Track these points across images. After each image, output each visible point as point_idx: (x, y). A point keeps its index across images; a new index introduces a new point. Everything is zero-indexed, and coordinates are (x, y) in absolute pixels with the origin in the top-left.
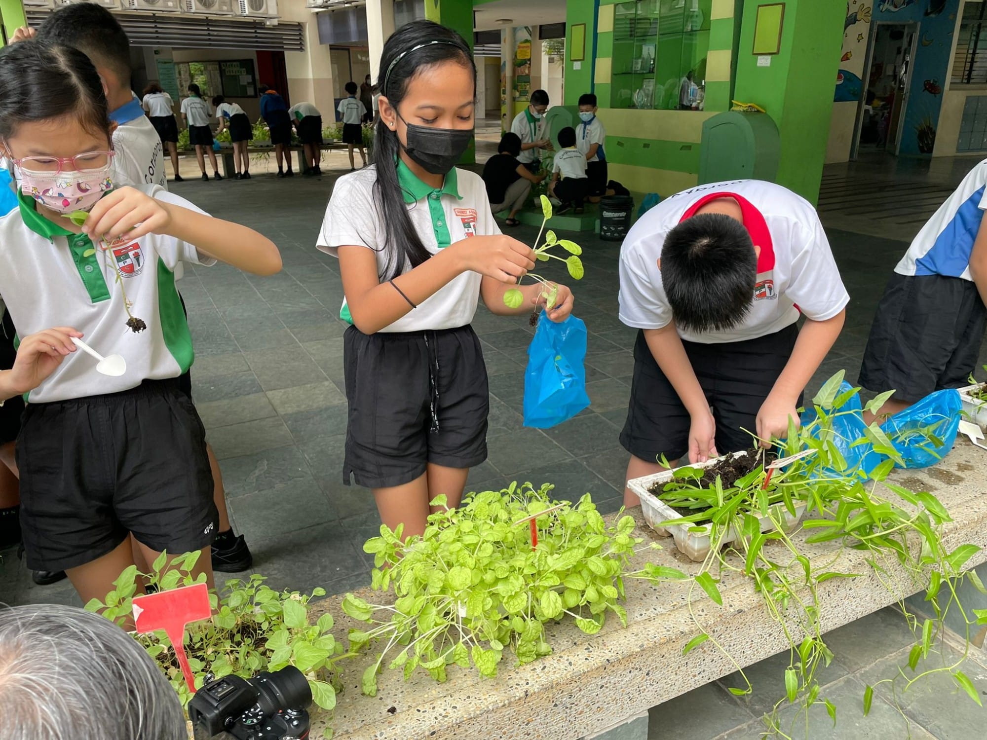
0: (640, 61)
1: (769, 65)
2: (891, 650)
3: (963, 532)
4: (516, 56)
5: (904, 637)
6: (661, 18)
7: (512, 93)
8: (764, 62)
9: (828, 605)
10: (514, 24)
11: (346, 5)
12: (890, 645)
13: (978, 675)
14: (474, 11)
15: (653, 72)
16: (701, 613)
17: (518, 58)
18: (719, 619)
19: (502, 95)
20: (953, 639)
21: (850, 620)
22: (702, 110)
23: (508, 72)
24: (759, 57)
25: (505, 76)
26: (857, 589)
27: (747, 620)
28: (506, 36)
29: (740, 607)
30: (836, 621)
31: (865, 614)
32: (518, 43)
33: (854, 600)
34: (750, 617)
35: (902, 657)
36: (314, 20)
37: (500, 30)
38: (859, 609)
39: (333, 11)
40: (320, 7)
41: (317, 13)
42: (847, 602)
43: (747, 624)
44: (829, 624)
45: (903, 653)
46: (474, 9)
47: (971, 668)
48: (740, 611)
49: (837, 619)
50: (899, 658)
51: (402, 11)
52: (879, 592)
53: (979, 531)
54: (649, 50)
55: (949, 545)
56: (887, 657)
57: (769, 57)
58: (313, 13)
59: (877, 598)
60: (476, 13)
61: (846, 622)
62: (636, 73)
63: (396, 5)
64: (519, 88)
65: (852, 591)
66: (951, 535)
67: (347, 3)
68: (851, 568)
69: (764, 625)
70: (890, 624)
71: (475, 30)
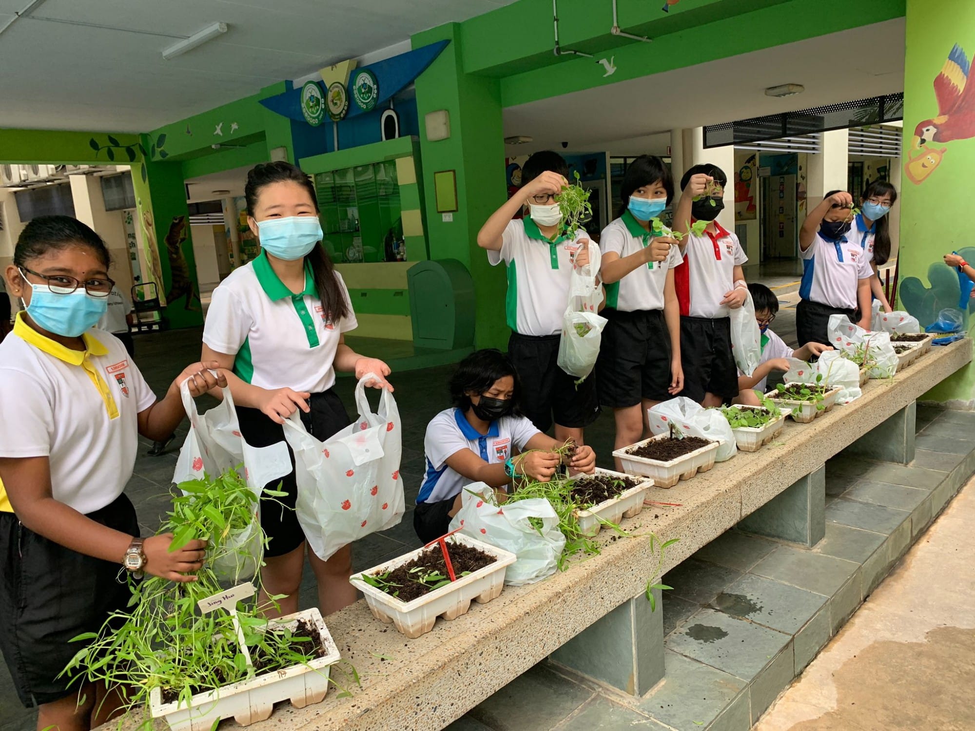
0: (346, 221)
1: (452, 220)
2: (561, 717)
3: (577, 590)
4: (239, 223)
5: (572, 702)
6: (357, 185)
7: (239, 257)
8: (447, 218)
9: (462, 685)
10: (232, 195)
11: (48, 183)
12: (560, 714)
13: (633, 720)
14: (187, 185)
15: (358, 230)
16: (328, 722)
17: (242, 224)
18: (344, 724)
19: (230, 259)
20: (613, 693)
21: (489, 695)
22: (406, 261)
23: (233, 237)
24: (443, 215)
25: (231, 242)
26: (488, 663)
27: (376, 718)
28: (227, 205)
29: (368, 707)
30: (473, 698)
31: (503, 685)
32: (240, 211)
33: (487, 674)
34: (379, 713)
35: (571, 721)
36: (13, 200)
37: (220, 201)
38: (495, 682)
39: (33, 189)
40: (18, 186)
41: (15, 192)
42: (480, 677)
43: (378, 722)
44: (467, 703)
45: (572, 718)
46: (185, 182)
47: (628, 716)
48: (367, 711)
49: (475, 696)
50: (568, 723)
51: (111, 187)
52: (510, 661)
53: (592, 586)
54: (353, 212)
55: (568, 603)
56: (557, 725)
57: (451, 214)
58: (10, 192)
59: (510, 668)
60: (189, 186)
61: (485, 698)
62: (344, 232)
63: (103, 182)
64: (246, 251)
65: (483, 665)
66: (566, 594)
67: (48, 181)
68: (475, 643)
69: (397, 719)
70: (562, 694)
71: (188, 202)
